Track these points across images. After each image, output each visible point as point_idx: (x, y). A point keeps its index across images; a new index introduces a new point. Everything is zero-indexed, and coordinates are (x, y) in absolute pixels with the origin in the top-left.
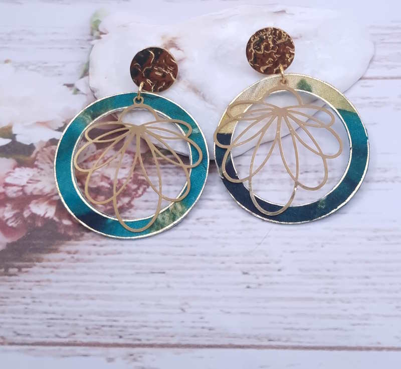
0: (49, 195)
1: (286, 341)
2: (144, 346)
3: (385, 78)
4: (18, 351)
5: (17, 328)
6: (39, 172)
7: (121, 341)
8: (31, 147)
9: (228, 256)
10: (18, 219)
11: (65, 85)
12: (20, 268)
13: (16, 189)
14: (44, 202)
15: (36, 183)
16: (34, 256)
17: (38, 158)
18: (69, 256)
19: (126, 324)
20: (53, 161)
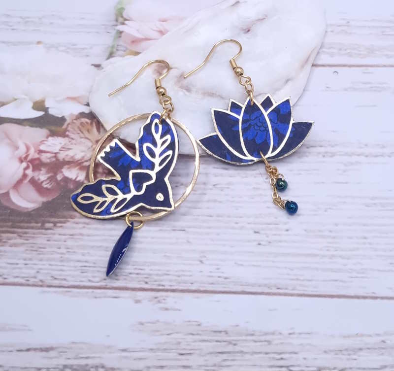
0: (79, 162)
1: (293, 290)
2: (167, 290)
4: (55, 292)
5: (54, 273)
6: (70, 142)
7: (146, 286)
8: (63, 119)
9: (241, 217)
10: (52, 182)
11: (92, 65)
12: (55, 224)
13: (49, 155)
14: (76, 167)
15: (67, 151)
16: (66, 213)
17: (69, 128)
19: (151, 272)
20: (82, 132)
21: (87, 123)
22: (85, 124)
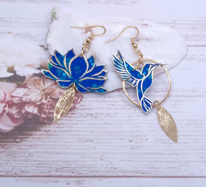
0: (34, 102)
1: (150, 174)
2: (84, 177)
3: (194, 46)
4: (23, 180)
5: (23, 169)
6: (28, 91)
7: (73, 175)
8: (24, 78)
10: (19, 114)
11: (39, 46)
12: (22, 139)
13: (17, 99)
14: (32, 105)
15: (27, 96)
16: (28, 133)
17: (27, 83)
18: (45, 133)
19: (75, 166)
20: (35, 85)
21: (38, 80)
22: (37, 80)
